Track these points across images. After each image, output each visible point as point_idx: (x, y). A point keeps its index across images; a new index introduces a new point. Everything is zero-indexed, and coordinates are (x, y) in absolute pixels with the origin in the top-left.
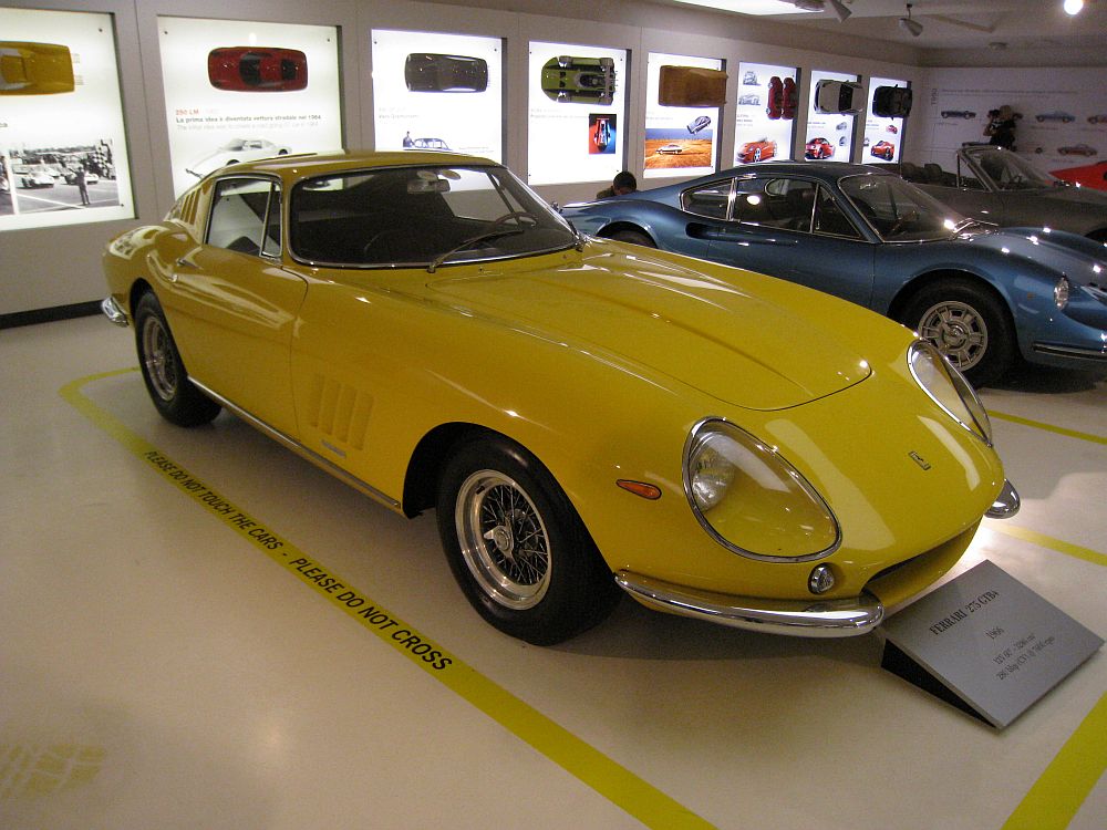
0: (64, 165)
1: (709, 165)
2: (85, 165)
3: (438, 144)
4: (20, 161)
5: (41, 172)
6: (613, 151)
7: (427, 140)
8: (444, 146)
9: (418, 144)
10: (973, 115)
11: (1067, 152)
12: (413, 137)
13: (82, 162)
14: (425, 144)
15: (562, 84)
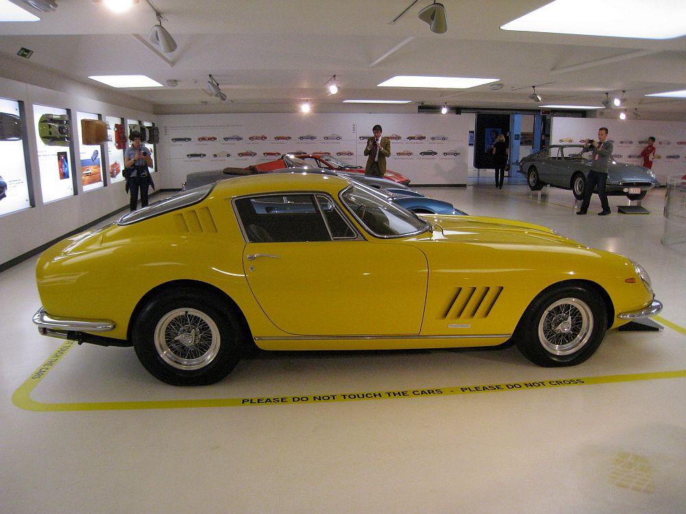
1: (100, 181)
6: (68, 177)
10: (189, 139)
11: (243, 155)
15: (50, 133)
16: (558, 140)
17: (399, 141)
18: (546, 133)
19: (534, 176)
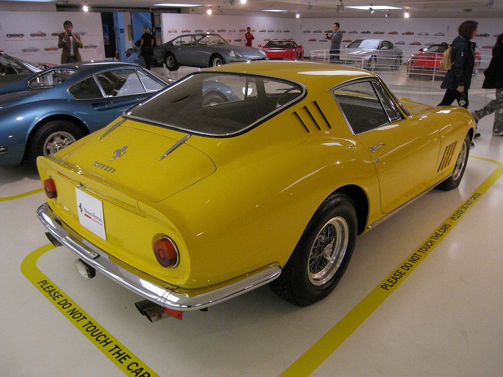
16: (180, 31)
17: (44, 38)
18: (156, 26)
19: (171, 59)
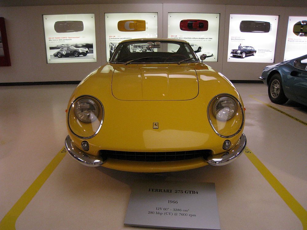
0: (142, 48)
2: (147, 48)
3: (251, 48)
4: (133, 47)
5: (137, 49)
7: (247, 47)
8: (253, 49)
9: (244, 48)
12: (242, 46)
13: (146, 47)
14: (246, 48)
